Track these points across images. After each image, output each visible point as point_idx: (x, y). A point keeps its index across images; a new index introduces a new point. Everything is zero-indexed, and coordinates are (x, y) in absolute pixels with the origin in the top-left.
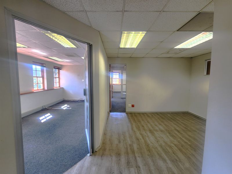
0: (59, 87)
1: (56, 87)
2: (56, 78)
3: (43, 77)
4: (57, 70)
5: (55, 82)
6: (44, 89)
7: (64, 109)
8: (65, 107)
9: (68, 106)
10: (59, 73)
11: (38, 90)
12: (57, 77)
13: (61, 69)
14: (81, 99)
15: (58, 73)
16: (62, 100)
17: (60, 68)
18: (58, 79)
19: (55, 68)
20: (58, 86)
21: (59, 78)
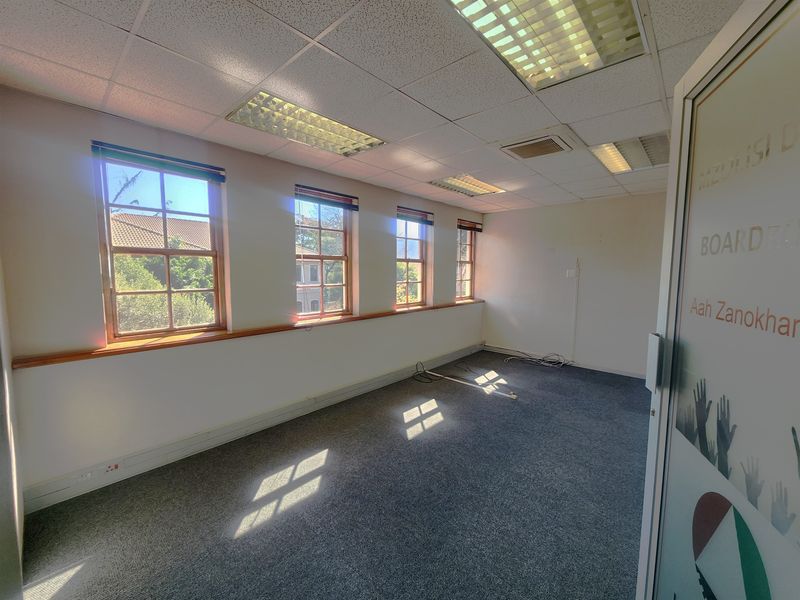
0: (471, 297)
1: (462, 299)
2: (461, 262)
3: (423, 262)
4: (469, 232)
5: (458, 278)
6: (423, 303)
7: (489, 390)
8: (488, 381)
9: (502, 381)
10: (473, 246)
11: (408, 305)
12: (468, 260)
13: (480, 230)
14: (556, 358)
15: (471, 245)
16: (479, 348)
17: (479, 227)
18: (468, 267)
19: (460, 227)
20: (468, 294)
21: (472, 263)
